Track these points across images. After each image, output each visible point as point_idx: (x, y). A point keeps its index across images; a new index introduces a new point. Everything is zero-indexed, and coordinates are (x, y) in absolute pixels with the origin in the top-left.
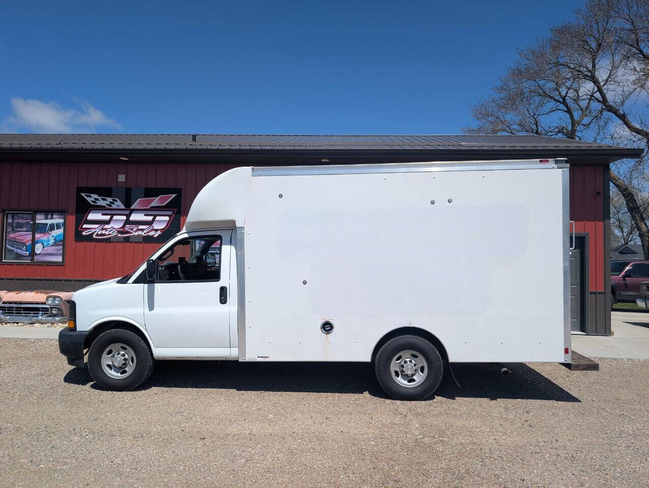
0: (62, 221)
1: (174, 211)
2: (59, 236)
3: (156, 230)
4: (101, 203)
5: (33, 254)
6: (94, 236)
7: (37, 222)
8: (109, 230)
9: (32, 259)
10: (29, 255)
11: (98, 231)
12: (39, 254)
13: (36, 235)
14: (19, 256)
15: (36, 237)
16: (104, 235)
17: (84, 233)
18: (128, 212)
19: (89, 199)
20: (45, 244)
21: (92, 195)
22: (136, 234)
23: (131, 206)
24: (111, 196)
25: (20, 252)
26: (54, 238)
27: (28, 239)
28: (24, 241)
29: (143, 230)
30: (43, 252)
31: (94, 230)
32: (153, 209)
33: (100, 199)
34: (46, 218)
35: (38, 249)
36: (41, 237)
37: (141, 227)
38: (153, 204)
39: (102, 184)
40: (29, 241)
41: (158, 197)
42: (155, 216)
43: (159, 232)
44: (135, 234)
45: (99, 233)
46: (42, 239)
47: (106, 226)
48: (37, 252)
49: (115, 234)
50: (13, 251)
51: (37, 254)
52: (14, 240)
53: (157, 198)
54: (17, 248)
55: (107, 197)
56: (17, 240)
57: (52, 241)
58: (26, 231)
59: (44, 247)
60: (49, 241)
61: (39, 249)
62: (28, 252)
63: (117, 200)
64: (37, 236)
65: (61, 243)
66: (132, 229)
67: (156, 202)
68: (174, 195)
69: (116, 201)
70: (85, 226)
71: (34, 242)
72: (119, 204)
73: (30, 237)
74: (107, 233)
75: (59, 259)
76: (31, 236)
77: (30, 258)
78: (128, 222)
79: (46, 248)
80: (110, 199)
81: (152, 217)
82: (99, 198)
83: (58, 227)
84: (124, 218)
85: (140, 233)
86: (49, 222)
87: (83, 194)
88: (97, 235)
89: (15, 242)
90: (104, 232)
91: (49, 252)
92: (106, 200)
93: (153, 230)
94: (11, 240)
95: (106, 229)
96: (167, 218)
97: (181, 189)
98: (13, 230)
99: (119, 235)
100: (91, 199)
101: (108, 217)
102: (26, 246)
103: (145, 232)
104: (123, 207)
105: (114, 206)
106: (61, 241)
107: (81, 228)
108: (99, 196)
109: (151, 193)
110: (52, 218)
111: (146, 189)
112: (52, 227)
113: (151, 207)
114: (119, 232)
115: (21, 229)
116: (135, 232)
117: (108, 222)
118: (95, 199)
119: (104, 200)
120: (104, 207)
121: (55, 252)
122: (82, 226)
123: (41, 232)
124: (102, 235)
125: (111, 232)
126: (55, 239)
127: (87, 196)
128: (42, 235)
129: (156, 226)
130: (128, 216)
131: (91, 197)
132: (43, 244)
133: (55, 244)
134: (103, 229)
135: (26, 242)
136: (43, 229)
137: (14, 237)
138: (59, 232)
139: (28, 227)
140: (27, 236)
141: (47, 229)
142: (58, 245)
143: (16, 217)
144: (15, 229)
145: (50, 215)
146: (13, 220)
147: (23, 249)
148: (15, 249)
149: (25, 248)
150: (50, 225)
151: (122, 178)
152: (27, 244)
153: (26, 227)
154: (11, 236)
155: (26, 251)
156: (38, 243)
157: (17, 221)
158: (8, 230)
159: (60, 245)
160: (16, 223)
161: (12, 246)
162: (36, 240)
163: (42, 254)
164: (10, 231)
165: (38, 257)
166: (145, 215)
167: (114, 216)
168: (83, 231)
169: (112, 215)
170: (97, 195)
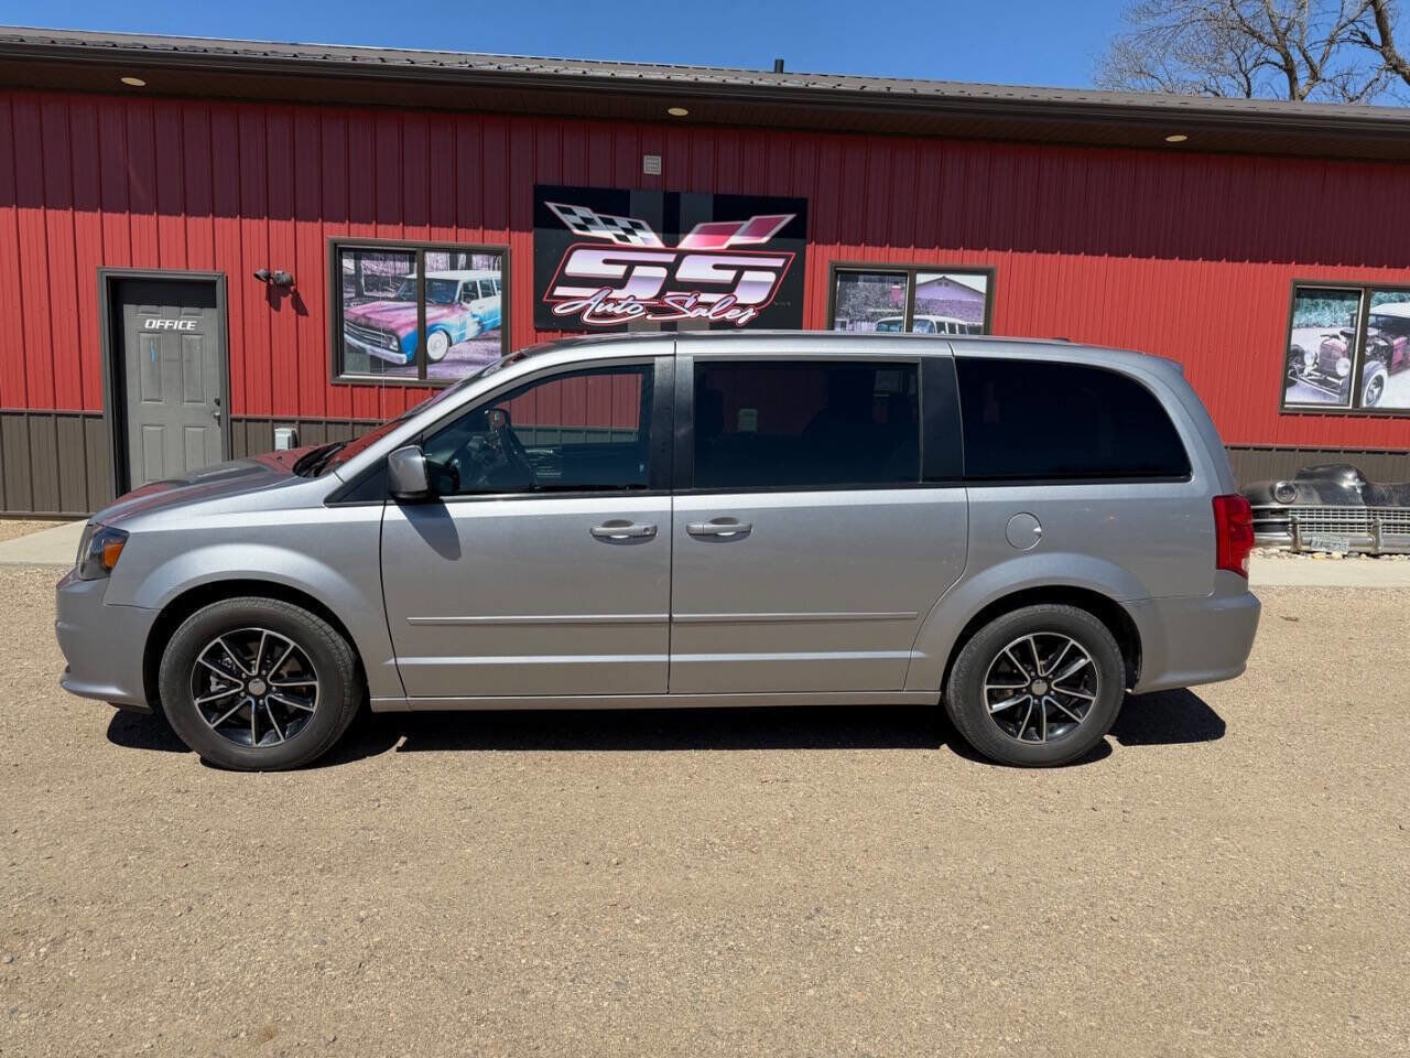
0: (496, 275)
1: (787, 258)
2: (491, 314)
3: (744, 307)
4: (601, 230)
5: (421, 359)
6: (585, 318)
7: (428, 275)
8: (624, 303)
9: (423, 374)
10: (410, 364)
11: (594, 304)
12: (439, 361)
13: (428, 310)
14: (377, 364)
15: (428, 316)
16: (612, 315)
17: (557, 310)
18: (670, 258)
19: (567, 219)
20: (454, 334)
21: (575, 209)
23: (678, 243)
24: (626, 214)
25: (381, 353)
26: (477, 319)
27: (402, 320)
28: (393, 326)
29: (709, 305)
30: (450, 356)
31: (584, 303)
32: (735, 251)
33: (599, 221)
34: (453, 266)
35: (435, 348)
36: (441, 316)
37: (704, 298)
38: (735, 240)
39: (600, 180)
40: (407, 325)
41: (747, 219)
42: (741, 270)
43: (751, 313)
44: (689, 314)
45: (598, 310)
46: (444, 320)
47: (616, 294)
48: (434, 354)
49: (639, 313)
50: (362, 351)
51: (433, 362)
52: (363, 321)
53: (746, 224)
54: (373, 343)
55: (615, 215)
56: (373, 323)
57: (472, 329)
58: (398, 299)
59: (450, 344)
60: (463, 326)
61: (436, 346)
62: (404, 356)
63: (643, 223)
64: (432, 312)
65: (497, 334)
66: (682, 303)
67: (742, 233)
68: (789, 217)
69: (639, 227)
70: (560, 291)
71: (423, 330)
72: (647, 236)
73: (413, 315)
74: (618, 310)
76: (415, 311)
77: (415, 371)
78: (671, 284)
79: (455, 347)
80: (623, 223)
81: (734, 273)
82: (595, 217)
83: (488, 291)
84: (662, 273)
85: (703, 312)
86: (462, 276)
87: (552, 206)
88: (593, 315)
89: (367, 327)
90: (610, 308)
91: (466, 356)
92: (612, 223)
93: (736, 305)
94: (356, 323)
95: (616, 302)
96: (770, 277)
97: (804, 201)
98: (359, 294)
99: (649, 317)
100: (574, 217)
101: (619, 271)
102: (398, 339)
103: (715, 310)
104: (659, 245)
105: (635, 241)
106: (498, 328)
107: (551, 296)
108: (595, 211)
110: (469, 266)
111: (717, 198)
112: (470, 292)
113: (731, 247)
114: (650, 309)
115: (380, 294)
116: (691, 309)
117: (620, 283)
118: (583, 219)
119: (607, 222)
120: (610, 241)
121: (484, 357)
122: (553, 290)
123: (442, 303)
124: (605, 315)
125: (628, 310)
126: (479, 323)
127: (564, 211)
128: (445, 311)
129: (743, 296)
130: (672, 268)
131: (571, 212)
132: (447, 334)
133: (482, 336)
134: (607, 301)
135: (399, 328)
136: (445, 294)
137: (364, 315)
138: (491, 305)
139: (403, 287)
140: (400, 312)
141: (457, 297)
142: (489, 339)
143: (365, 263)
144: (365, 293)
145: (462, 258)
146: (358, 268)
147: (391, 347)
148: (368, 347)
149: (395, 343)
150: (465, 286)
151: (652, 165)
152: (402, 334)
153: (397, 289)
154: (355, 310)
155: (400, 352)
156: (434, 332)
157: (369, 273)
158: (346, 296)
159: (495, 339)
160: (367, 276)
161: (361, 338)
162: (428, 324)
163: (448, 361)
164: (351, 299)
165: (437, 370)
166: (717, 267)
167: (637, 268)
168: (555, 304)
169: (631, 265)
170: (589, 210)
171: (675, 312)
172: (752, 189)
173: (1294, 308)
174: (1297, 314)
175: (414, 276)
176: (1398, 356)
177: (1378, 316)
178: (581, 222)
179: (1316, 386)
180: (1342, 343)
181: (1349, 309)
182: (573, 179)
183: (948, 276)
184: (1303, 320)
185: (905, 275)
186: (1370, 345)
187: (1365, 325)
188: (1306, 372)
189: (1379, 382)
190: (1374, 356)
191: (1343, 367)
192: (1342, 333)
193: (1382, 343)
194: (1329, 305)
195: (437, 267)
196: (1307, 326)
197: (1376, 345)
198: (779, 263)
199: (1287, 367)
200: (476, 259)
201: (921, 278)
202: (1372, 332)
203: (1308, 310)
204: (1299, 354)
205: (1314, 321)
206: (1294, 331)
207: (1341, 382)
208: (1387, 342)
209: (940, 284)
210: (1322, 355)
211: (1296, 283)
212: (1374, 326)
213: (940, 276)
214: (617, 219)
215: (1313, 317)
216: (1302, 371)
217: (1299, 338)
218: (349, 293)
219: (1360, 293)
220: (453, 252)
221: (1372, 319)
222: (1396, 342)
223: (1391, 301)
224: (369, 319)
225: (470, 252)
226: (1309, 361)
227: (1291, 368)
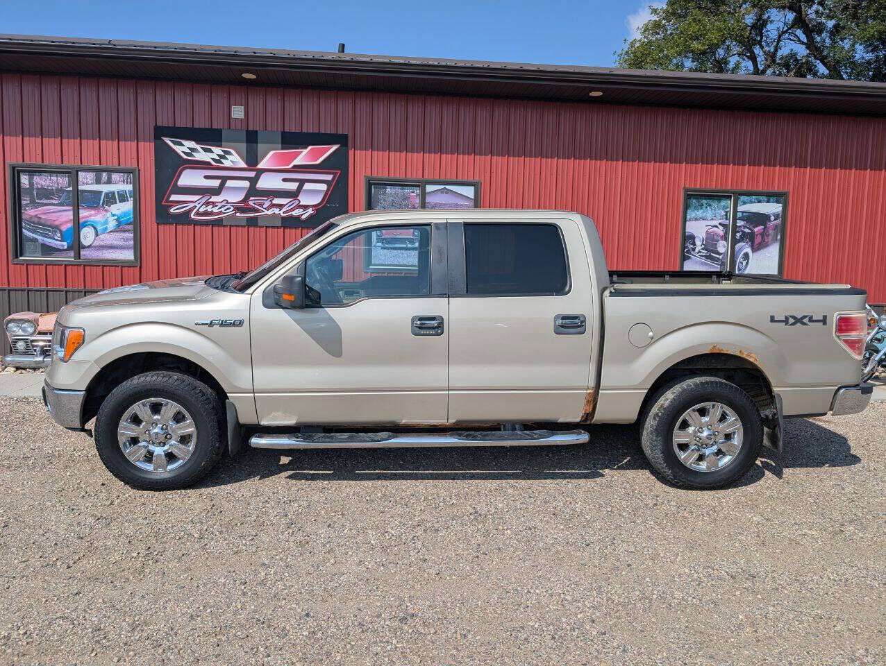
0: (129, 187)
1: (335, 174)
2: (125, 214)
3: (306, 207)
4: (201, 156)
5: (77, 246)
6: (192, 216)
7: (80, 188)
8: (220, 205)
9: (78, 256)
10: (69, 249)
11: (198, 206)
12: (89, 247)
13: (81, 211)
14: (47, 250)
15: (81, 215)
16: (212, 214)
17: (172, 210)
18: (252, 174)
19: (178, 149)
20: (100, 228)
22: (269, 213)
23: (257, 164)
25: (49, 241)
26: (116, 217)
27: (64, 219)
28: (56, 223)
29: (281, 206)
30: (96, 243)
31: (191, 205)
32: (298, 169)
33: (201, 150)
34: (98, 182)
35: (85, 238)
36: (90, 216)
37: (277, 201)
38: (297, 162)
39: (202, 123)
40: (66, 222)
41: (306, 148)
42: (302, 182)
43: (310, 211)
44: (266, 212)
45: (201, 210)
46: (92, 219)
47: (214, 199)
48: (85, 242)
49: (231, 211)
50: (36, 240)
51: (84, 247)
52: (36, 220)
53: (305, 151)
54: (42, 235)
55: (212, 145)
56: (43, 221)
57: (112, 224)
58: (61, 204)
59: (97, 235)
60: (106, 222)
61: (87, 236)
62: (65, 243)
63: (232, 151)
64: (84, 213)
65: (131, 227)
66: (261, 205)
67: (303, 157)
68: (335, 147)
69: (229, 153)
70: (174, 198)
71: (78, 225)
72: (235, 160)
73: (70, 215)
74: (215, 210)
75: (129, 255)
76: (71, 213)
77: (72, 253)
78: (253, 191)
79: (101, 236)
80: (218, 151)
81: (297, 184)
82: (198, 147)
83: (123, 198)
84: (246, 184)
85: (276, 211)
86: (105, 188)
87: (168, 141)
88: (198, 214)
89: (39, 225)
90: (209, 208)
91: (108, 243)
92: (210, 151)
93: (299, 206)
94: (30, 221)
95: (214, 204)
96: (324, 187)
97: (346, 136)
98: (33, 202)
99: (238, 214)
100: (183, 148)
101: (216, 183)
102: (61, 231)
103: (285, 209)
104: (244, 165)
105: (227, 163)
106: (130, 223)
107: (168, 201)
108: (198, 143)
109: (293, 140)
110: (109, 182)
112: (111, 199)
113: (295, 167)
114: (238, 209)
115: (48, 201)
116: (267, 209)
117: (217, 191)
118: (189, 149)
119: (206, 150)
120: (209, 163)
121: (121, 243)
122: (169, 196)
123: (90, 207)
124: (206, 213)
125: (223, 210)
126: (117, 220)
127: (174, 143)
128: (93, 212)
129: (304, 200)
130: (254, 181)
131: (181, 144)
132: (95, 228)
133: (120, 228)
134: (207, 204)
135: (61, 224)
136: (95, 201)
137: (36, 216)
138: (125, 208)
139: (64, 197)
140: (62, 213)
141: (101, 201)
142: (124, 231)
143: (36, 179)
144: (37, 201)
145: (104, 175)
146: (31, 184)
147: (56, 238)
148: (40, 238)
149: (59, 235)
150: (107, 194)
151: (238, 112)
152: (64, 228)
153: (60, 197)
154: (29, 212)
155: (62, 240)
156: (85, 226)
157: (39, 187)
158: (24, 203)
159: (128, 231)
160: (37, 189)
161: (33, 231)
162: (81, 221)
163: (95, 247)
164: (27, 205)
165: (87, 253)
166: (285, 180)
167: (228, 181)
168: (171, 206)
169: (224, 179)
170: (193, 142)
171: (257, 211)
172: (309, 128)
173: (687, 207)
174: (689, 211)
175: (71, 189)
176: (758, 240)
177: (743, 212)
178: (188, 151)
179: (704, 260)
180: (720, 231)
181: (724, 208)
182: (182, 122)
183: (448, 187)
184: (693, 215)
185: (419, 186)
186: (738, 232)
187: (735, 219)
188: (696, 251)
189: (746, 256)
190: (742, 239)
191: (722, 247)
192: (720, 224)
193: (747, 230)
194: (710, 205)
195: (87, 182)
196: (696, 219)
197: (743, 232)
198: (329, 177)
199: (684, 247)
200: (115, 176)
201: (429, 188)
202: (740, 223)
203: (696, 208)
204: (692, 238)
205: (700, 216)
206: (687, 223)
207: (721, 257)
208: (750, 229)
209: (442, 193)
210: (707, 238)
211: (686, 190)
212: (740, 219)
213: (442, 187)
214: (213, 149)
215: (700, 213)
216: (694, 250)
217: (691, 227)
218: (25, 201)
219: (731, 197)
220: (98, 171)
221: (739, 215)
222: (756, 230)
223: (752, 202)
224: (40, 218)
225: (110, 171)
226: (698, 243)
227: (687, 247)
